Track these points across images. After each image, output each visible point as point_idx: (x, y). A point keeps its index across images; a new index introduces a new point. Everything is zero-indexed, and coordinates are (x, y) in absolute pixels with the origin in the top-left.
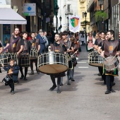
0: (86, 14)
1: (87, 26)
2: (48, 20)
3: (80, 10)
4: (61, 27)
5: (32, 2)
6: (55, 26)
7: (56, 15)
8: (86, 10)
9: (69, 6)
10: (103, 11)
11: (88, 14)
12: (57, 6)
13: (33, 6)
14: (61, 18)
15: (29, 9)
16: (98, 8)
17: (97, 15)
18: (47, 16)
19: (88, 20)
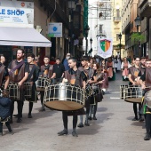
0: (120, 36)
1: (122, 50)
2: (76, 42)
3: (113, 31)
4: (91, 50)
5: (58, 22)
6: (84, 48)
7: (87, 36)
8: (120, 31)
9: (101, 26)
10: (140, 34)
11: (123, 36)
12: (87, 26)
13: (59, 26)
14: (91, 40)
15: (55, 29)
16: (134, 30)
17: (133, 37)
18: (76, 38)
19: (123, 43)
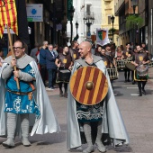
0: (113, 18)
1: (115, 36)
2: (59, 27)
3: (104, 12)
4: (77, 37)
5: (37, 3)
6: (69, 35)
7: (71, 20)
8: (113, 13)
9: (89, 6)
10: (137, 15)
11: (117, 20)
12: (72, 7)
13: (39, 8)
14: (77, 24)
16: (130, 11)
17: (128, 20)
18: (59, 22)
19: (117, 28)
